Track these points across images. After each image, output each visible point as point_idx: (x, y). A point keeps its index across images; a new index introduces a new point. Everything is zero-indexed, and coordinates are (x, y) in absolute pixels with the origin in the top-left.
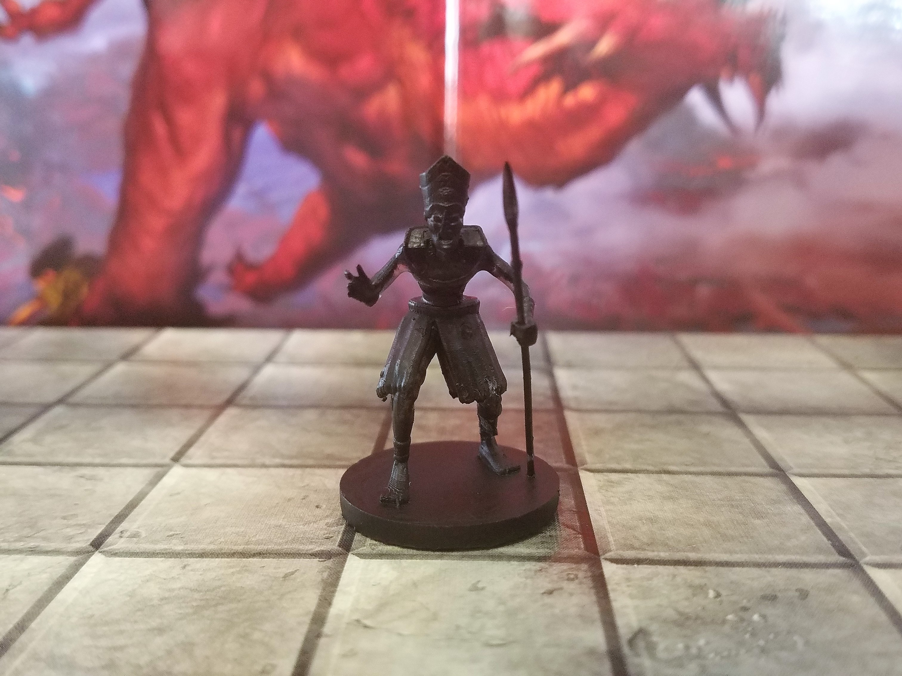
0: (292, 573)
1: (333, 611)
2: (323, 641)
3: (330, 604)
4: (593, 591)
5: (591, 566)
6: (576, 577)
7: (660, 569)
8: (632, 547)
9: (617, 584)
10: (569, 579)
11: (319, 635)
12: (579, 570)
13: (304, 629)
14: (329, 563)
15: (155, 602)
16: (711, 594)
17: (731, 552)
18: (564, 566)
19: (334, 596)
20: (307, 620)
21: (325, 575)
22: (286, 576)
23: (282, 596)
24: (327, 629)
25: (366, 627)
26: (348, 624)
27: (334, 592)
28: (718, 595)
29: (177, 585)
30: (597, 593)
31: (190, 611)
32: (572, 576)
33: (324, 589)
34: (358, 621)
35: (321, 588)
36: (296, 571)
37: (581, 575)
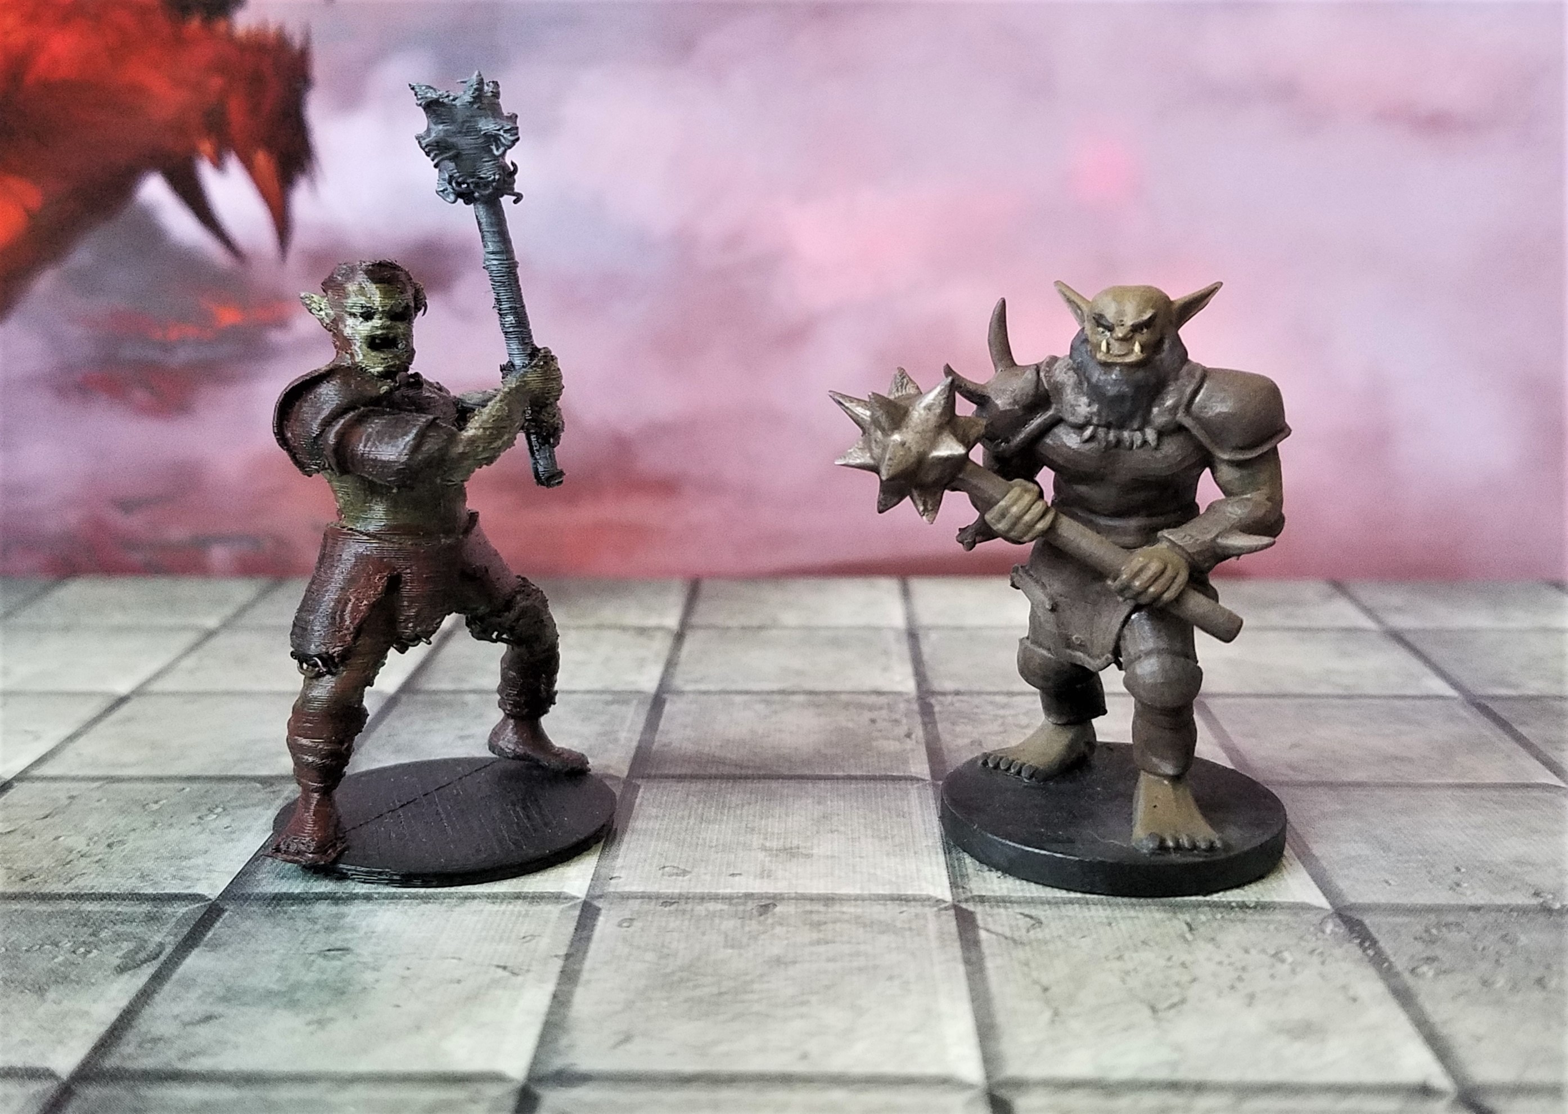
1: (550, 987)
2: (563, 951)
3: (555, 996)
11: (568, 956)
13: (588, 964)
14: (557, 1063)
15: (814, 999)
20: (585, 976)
21: (564, 1041)
22: (627, 1038)
23: (629, 1005)
24: (559, 964)
25: (505, 968)
26: (528, 971)
33: (565, 1017)
34: (514, 974)
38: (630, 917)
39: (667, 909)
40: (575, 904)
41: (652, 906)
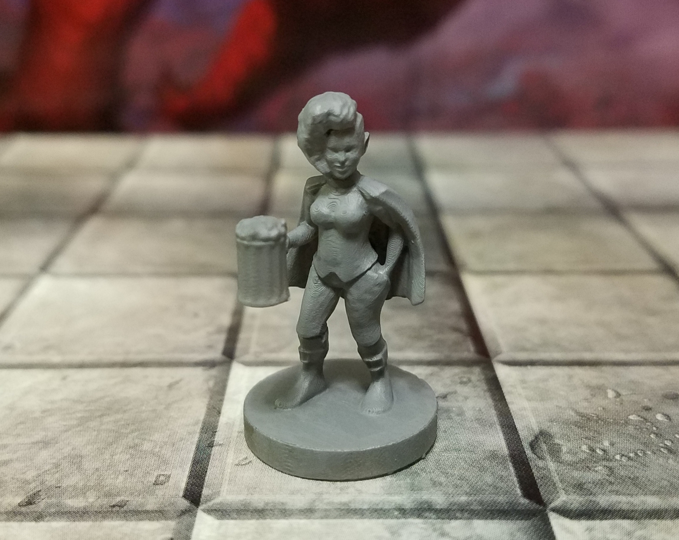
0: (177, 382)
1: (223, 420)
2: (215, 450)
3: (219, 413)
4: (488, 394)
5: (484, 369)
6: (470, 381)
7: (555, 370)
8: (523, 349)
9: (512, 386)
10: (462, 383)
11: (211, 445)
12: (472, 373)
13: (196, 439)
14: (214, 372)
15: (38, 414)
16: (611, 394)
17: (627, 351)
18: (457, 370)
19: (222, 404)
20: (198, 429)
21: (211, 384)
22: (171, 386)
23: (168, 407)
24: (218, 438)
27: (222, 400)
28: (618, 395)
29: (58, 397)
30: (493, 396)
31: (75, 422)
32: (465, 380)
33: (211, 398)
35: (208, 397)
36: (181, 380)
37: (474, 378)
38: (157, 487)
39: (122, 498)
40: (206, 502)
41: (134, 502)
